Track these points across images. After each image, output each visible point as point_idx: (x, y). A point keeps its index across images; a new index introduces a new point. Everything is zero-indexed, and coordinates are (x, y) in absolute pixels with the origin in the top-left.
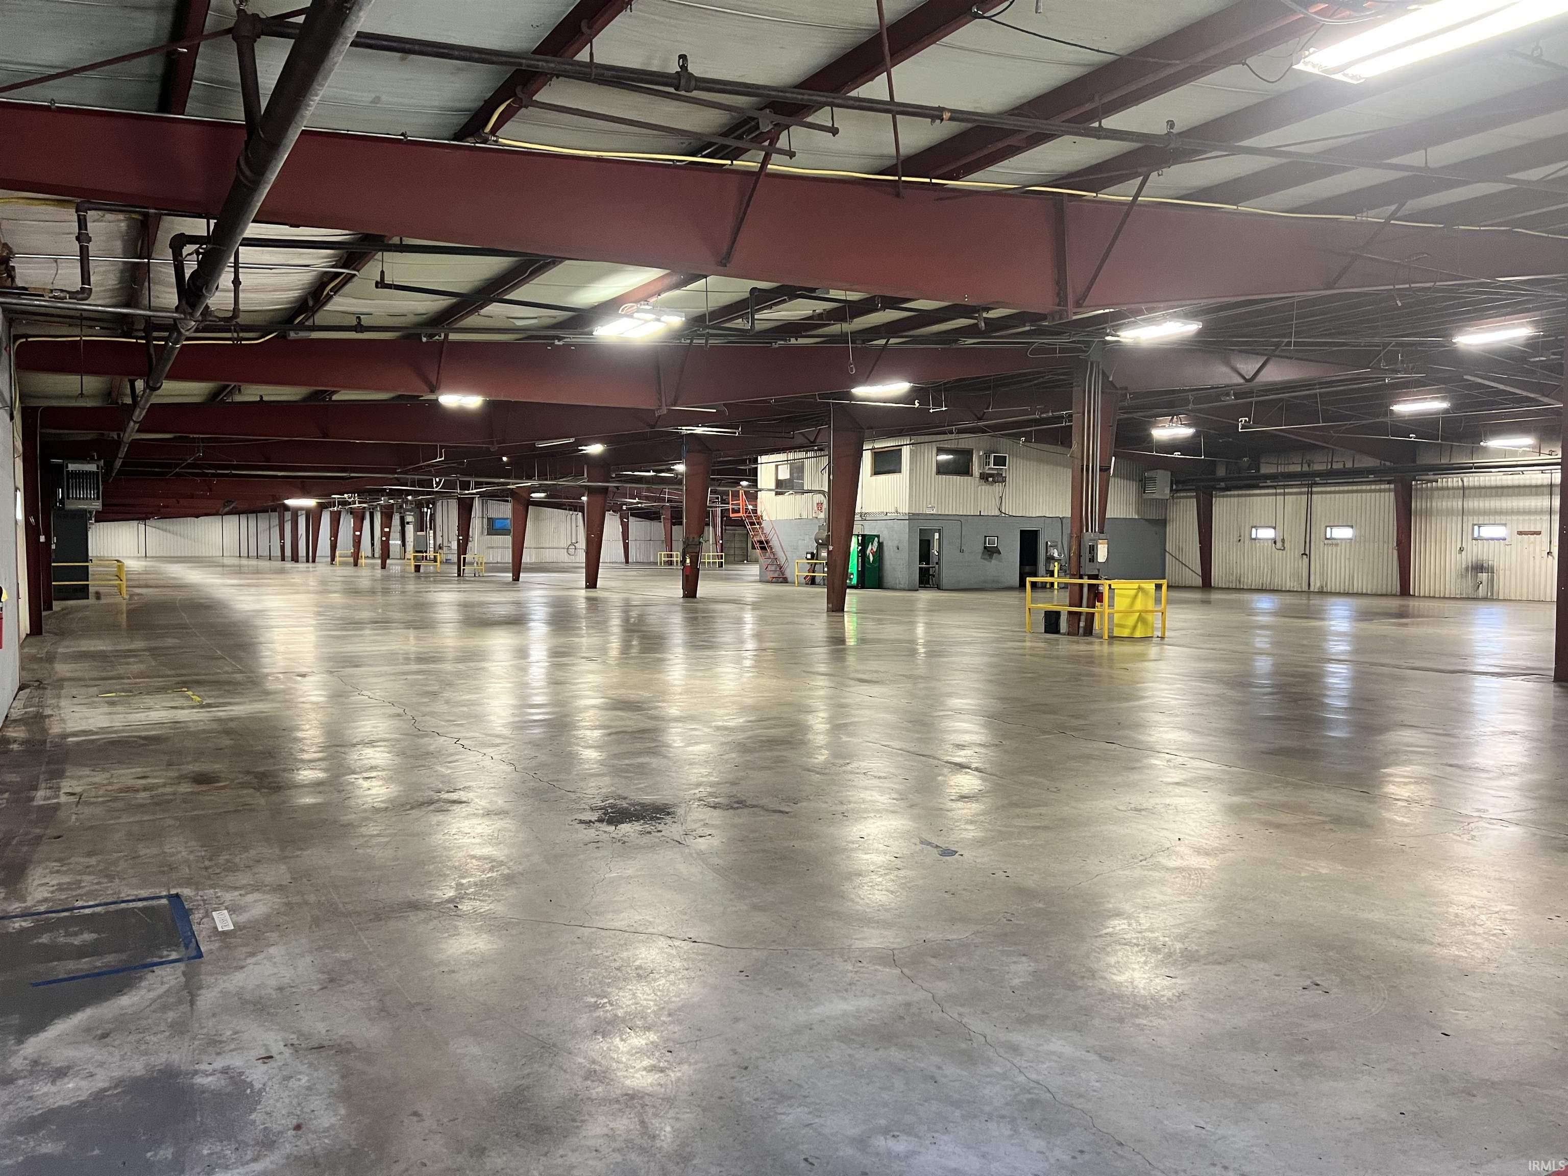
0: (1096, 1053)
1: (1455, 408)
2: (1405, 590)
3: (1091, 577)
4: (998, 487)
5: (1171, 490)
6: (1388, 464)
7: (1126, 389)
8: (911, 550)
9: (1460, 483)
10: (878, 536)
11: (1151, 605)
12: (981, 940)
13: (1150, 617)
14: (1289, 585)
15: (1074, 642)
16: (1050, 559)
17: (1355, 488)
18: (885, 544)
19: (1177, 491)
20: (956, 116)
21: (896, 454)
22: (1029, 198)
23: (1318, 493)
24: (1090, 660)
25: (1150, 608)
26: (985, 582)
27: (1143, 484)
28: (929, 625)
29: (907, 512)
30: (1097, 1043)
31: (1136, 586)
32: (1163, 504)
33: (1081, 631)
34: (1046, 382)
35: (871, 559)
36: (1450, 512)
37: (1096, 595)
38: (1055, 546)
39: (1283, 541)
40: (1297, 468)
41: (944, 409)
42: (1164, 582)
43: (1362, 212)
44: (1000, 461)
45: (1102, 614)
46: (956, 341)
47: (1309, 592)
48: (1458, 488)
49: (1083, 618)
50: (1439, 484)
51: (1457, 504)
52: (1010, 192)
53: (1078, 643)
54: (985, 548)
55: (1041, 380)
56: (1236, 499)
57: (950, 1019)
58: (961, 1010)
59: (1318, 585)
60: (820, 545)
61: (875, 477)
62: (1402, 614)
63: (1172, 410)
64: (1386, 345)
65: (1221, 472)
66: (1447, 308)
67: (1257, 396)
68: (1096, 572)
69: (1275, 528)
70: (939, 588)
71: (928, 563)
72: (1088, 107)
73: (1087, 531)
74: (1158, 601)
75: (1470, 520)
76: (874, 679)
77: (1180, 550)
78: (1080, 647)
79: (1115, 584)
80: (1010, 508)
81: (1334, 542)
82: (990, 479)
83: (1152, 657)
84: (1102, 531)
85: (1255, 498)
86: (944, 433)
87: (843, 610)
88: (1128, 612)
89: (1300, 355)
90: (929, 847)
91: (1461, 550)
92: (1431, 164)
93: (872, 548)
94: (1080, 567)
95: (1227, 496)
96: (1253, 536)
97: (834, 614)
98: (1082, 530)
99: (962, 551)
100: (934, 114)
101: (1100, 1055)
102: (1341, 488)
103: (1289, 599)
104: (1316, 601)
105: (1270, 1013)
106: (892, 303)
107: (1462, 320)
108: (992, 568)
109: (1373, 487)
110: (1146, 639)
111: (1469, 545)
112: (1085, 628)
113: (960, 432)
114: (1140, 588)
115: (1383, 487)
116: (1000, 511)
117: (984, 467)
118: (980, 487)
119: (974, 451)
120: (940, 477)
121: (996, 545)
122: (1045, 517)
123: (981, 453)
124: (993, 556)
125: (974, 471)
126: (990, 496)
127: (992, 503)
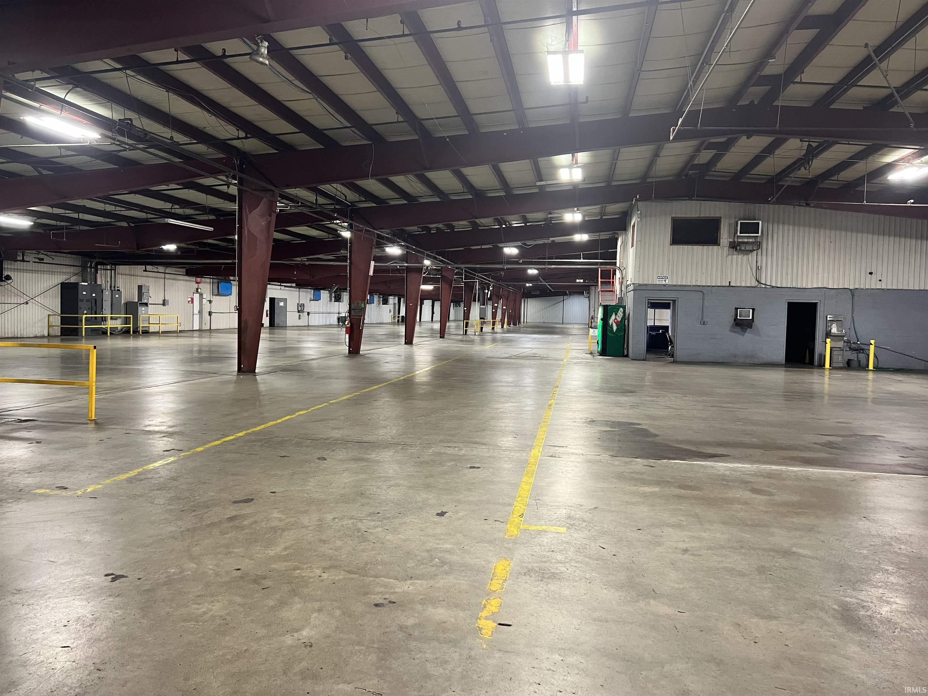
8: (635, 320)
10: (624, 307)
16: (828, 335)
26: (735, 357)
29: (633, 282)
38: (838, 321)
44: (751, 228)
54: (736, 319)
61: (631, 251)
82: (744, 248)
99: (703, 323)
108: (744, 343)
116: (758, 281)
117: (734, 236)
118: (730, 257)
119: (722, 220)
120: (675, 247)
121: (751, 318)
122: (827, 288)
123: (733, 221)
124: (747, 329)
125: (721, 240)
126: (744, 267)
127: (746, 274)
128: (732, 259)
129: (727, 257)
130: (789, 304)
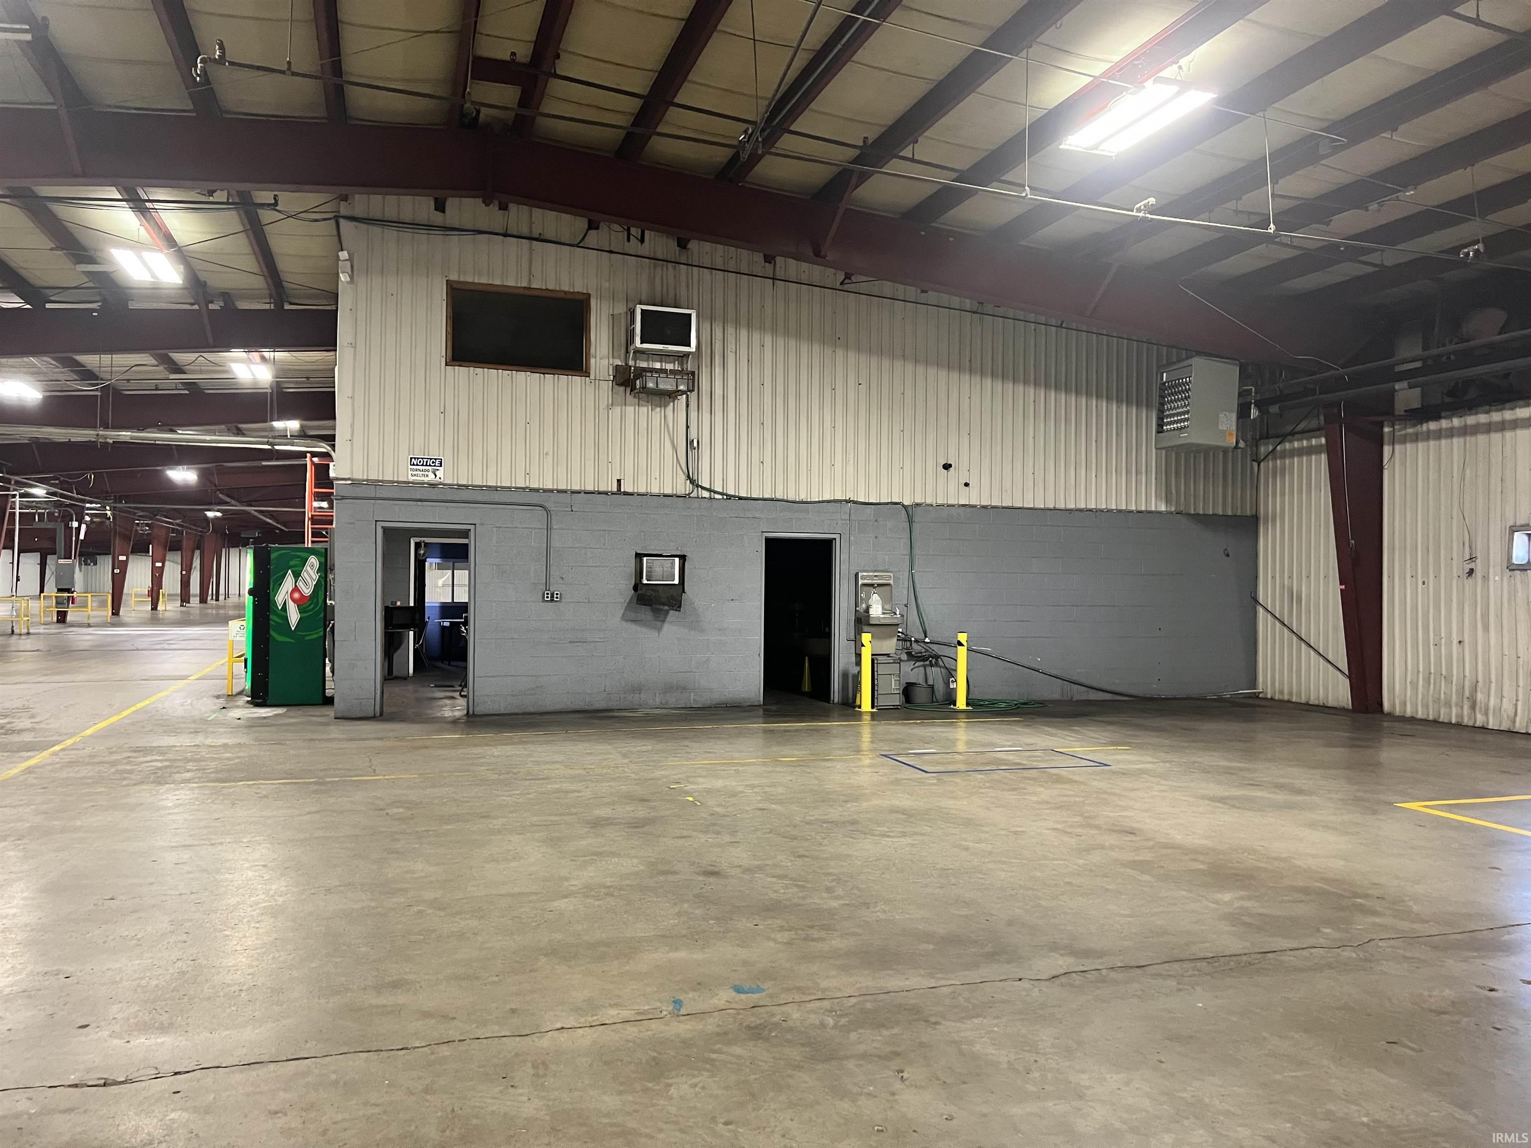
4: (677, 411)
26: (637, 689)
27: (1156, 402)
32: (1245, 472)
54: (636, 587)
77: (1294, 598)
82: (649, 385)
99: (551, 598)
116: (692, 482)
117: (627, 352)
118: (617, 410)
119: (593, 303)
120: (462, 373)
121: (676, 582)
122: (855, 502)
123: (621, 309)
124: (667, 612)
125: (592, 361)
126: (655, 438)
127: (662, 456)
128: (623, 417)
129: (609, 407)
130: (769, 542)
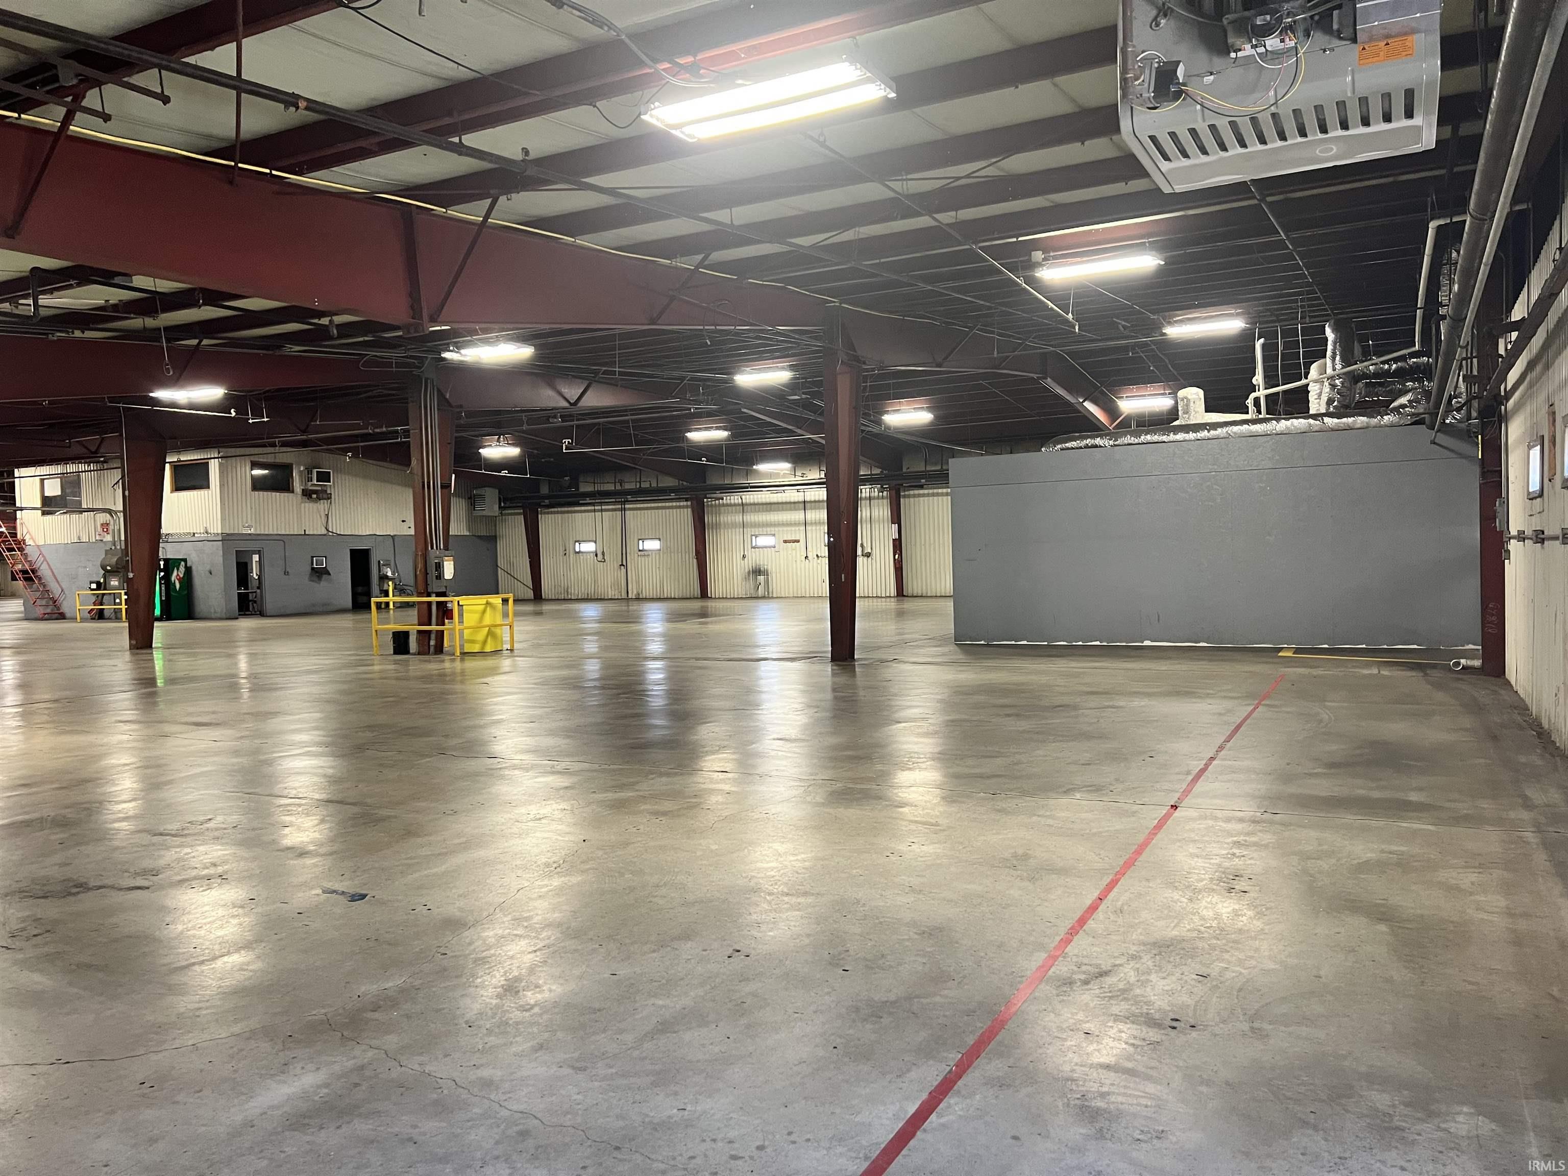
0: (569, 1066)
1: (733, 436)
2: (704, 594)
3: (439, 594)
4: (322, 505)
5: (500, 507)
6: (685, 483)
7: (461, 406)
8: (226, 574)
9: (740, 501)
10: (185, 560)
11: (499, 620)
12: (421, 981)
13: (498, 631)
14: (611, 594)
15: (425, 661)
16: (383, 578)
17: (660, 505)
18: (194, 568)
19: (505, 508)
20: (313, 106)
21: (202, 468)
22: (378, 205)
23: (630, 509)
24: (442, 676)
25: (498, 622)
26: (314, 605)
27: (472, 501)
28: (252, 656)
29: (220, 532)
30: (567, 1056)
31: (484, 601)
32: (492, 521)
33: (432, 649)
34: (374, 397)
35: (178, 586)
36: (734, 525)
37: (445, 613)
38: (387, 565)
39: (603, 554)
40: (610, 487)
41: (266, 420)
42: (511, 597)
43: (676, 258)
44: (324, 477)
45: (453, 629)
46: (280, 347)
47: (628, 599)
48: (739, 505)
49: (433, 636)
50: (725, 501)
51: (738, 518)
52: (356, 196)
53: (430, 661)
54: (313, 569)
55: (370, 394)
56: (560, 515)
57: (411, 1071)
58: (422, 1058)
59: (635, 592)
60: (108, 573)
61: (176, 494)
62: (704, 614)
63: (498, 431)
64: (682, 379)
65: (545, 490)
66: (731, 349)
67: (578, 420)
68: (443, 590)
69: (595, 542)
70: (262, 614)
71: (247, 588)
72: (447, 121)
73: (432, 548)
74: (505, 615)
75: (749, 531)
76: (214, 721)
77: (511, 564)
78: (432, 666)
79: (464, 600)
80: (339, 526)
81: (646, 553)
82: (314, 496)
83: (507, 669)
84: (446, 548)
85: (577, 515)
86: (264, 446)
87: (150, 646)
88: (477, 628)
89: (626, 382)
90: (334, 895)
91: (744, 557)
92: (736, 223)
93: (176, 576)
94: (427, 584)
95: (552, 513)
96: (577, 550)
97: (138, 651)
98: (426, 548)
99: (286, 573)
100: (290, 100)
101: (573, 1068)
102: (649, 505)
103: (612, 606)
104: (634, 607)
105: (709, 987)
106: (214, 298)
107: (743, 361)
108: (321, 591)
109: (674, 504)
110: (497, 652)
111: (749, 553)
112: (436, 646)
113: (284, 444)
114: (488, 603)
115: (682, 504)
116: (327, 529)
117: (305, 484)
118: (303, 505)
119: (293, 466)
120: (257, 495)
121: (324, 566)
122: (374, 535)
123: (302, 468)
124: (322, 577)
125: (294, 487)
126: (315, 515)
127: (317, 522)
128: (305, 507)
129: (300, 504)
130: (351, 551)
